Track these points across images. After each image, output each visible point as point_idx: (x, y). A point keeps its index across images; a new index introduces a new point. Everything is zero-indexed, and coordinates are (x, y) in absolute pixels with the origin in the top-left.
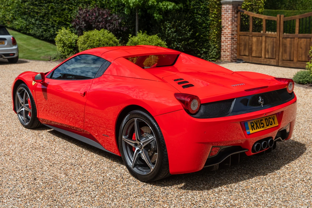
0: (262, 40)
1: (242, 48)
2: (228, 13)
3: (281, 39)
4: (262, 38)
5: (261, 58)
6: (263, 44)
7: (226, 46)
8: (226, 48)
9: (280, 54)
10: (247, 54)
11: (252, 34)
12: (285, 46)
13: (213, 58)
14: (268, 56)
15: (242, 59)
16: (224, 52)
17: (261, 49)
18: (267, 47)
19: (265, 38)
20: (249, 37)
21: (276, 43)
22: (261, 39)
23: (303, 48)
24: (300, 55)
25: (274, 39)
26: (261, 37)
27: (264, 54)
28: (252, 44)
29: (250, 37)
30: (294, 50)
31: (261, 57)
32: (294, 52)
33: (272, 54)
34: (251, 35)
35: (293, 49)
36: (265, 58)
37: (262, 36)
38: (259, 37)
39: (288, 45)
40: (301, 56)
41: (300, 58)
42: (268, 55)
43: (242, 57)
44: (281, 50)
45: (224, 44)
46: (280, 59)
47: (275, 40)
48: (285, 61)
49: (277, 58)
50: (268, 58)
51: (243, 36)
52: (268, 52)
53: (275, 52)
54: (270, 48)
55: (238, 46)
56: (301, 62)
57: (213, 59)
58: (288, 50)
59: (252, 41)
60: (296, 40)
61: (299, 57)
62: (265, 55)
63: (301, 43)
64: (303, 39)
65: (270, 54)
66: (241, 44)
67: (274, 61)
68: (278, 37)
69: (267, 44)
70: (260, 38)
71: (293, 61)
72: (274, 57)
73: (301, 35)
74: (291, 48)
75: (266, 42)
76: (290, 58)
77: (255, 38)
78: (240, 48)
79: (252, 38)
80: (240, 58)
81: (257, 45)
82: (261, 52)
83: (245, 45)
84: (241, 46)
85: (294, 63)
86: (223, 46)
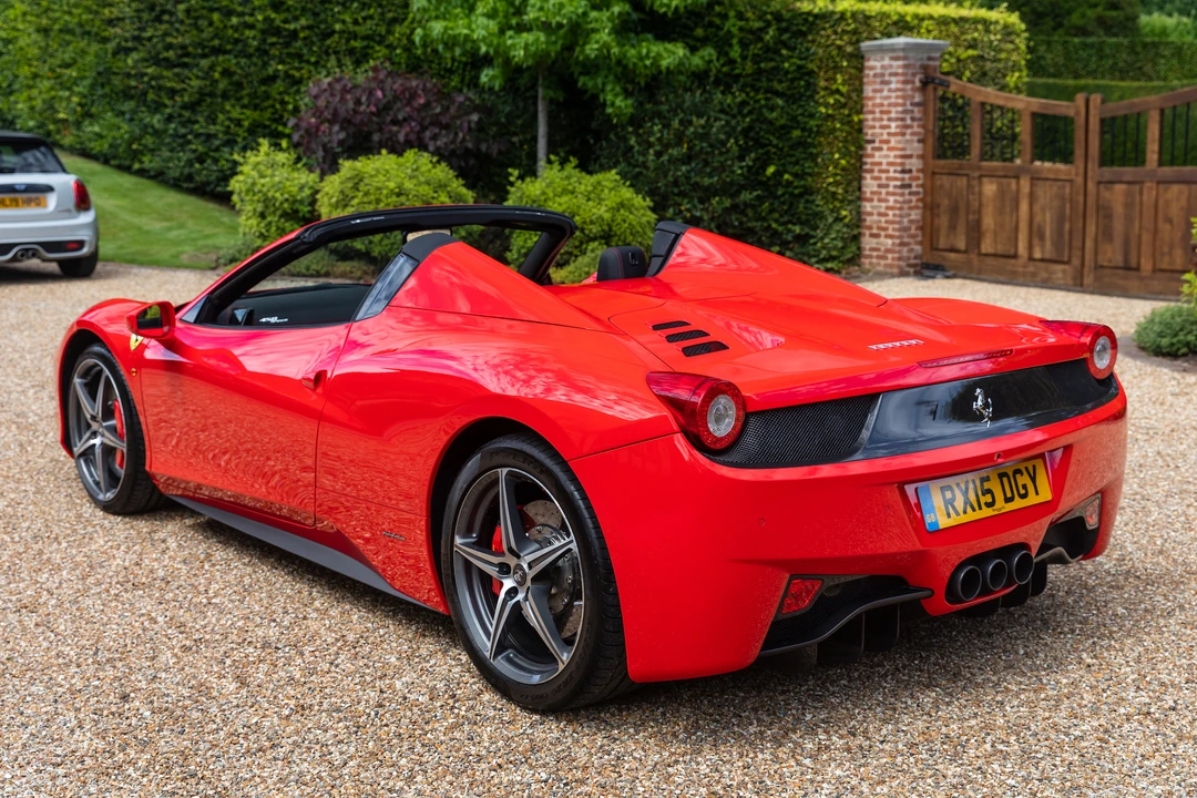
0: (1018, 190)
1: (943, 221)
2: (890, 90)
3: (1091, 186)
4: (1018, 183)
5: (1013, 261)
6: (1024, 207)
7: (880, 214)
8: (880, 221)
9: (1089, 244)
10: (961, 245)
11: (979, 168)
12: (1105, 212)
13: (833, 258)
14: (1043, 252)
15: (943, 263)
16: (872, 235)
17: (1014, 224)
18: (1038, 219)
19: (1032, 185)
20: (968, 180)
21: (1071, 201)
22: (1014, 186)
23: (1175, 220)
24: (1166, 249)
25: (1064, 187)
26: (1013, 182)
27: (1026, 244)
28: (981, 205)
29: (974, 178)
30: (1141, 228)
31: (1015, 256)
32: (1140, 236)
33: (1057, 245)
34: (977, 174)
35: (1137, 225)
36: (1031, 259)
37: (1017, 177)
38: (1005, 181)
39: (1119, 210)
40: (1170, 253)
41: (1166, 259)
42: (1043, 247)
43: (944, 259)
44: (1091, 229)
45: (873, 207)
46: (1087, 263)
47: (1068, 190)
48: (1106, 271)
49: (1076, 262)
50: (1042, 260)
51: (945, 177)
52: (1042, 237)
53: (1067, 237)
54: (1047, 220)
55: (928, 213)
56: (1169, 275)
57: (829, 265)
58: (1118, 226)
59: (980, 193)
60: (1151, 189)
61: (1163, 255)
62: (1030, 248)
63: (1167, 203)
64: (1175, 188)
65: (1048, 243)
66: (939, 206)
67: (1064, 271)
68: (1080, 180)
69: (1037, 208)
70: (1009, 184)
71: (1138, 269)
72: (1066, 254)
73: (1167, 170)
74: (1129, 219)
75: (1032, 197)
76: (1126, 259)
77: (992, 182)
78: (936, 221)
79: (980, 183)
80: (935, 259)
81: (1000, 211)
82: (1016, 239)
83: (954, 211)
84: (938, 215)
85: (1141, 279)
86: (871, 214)
